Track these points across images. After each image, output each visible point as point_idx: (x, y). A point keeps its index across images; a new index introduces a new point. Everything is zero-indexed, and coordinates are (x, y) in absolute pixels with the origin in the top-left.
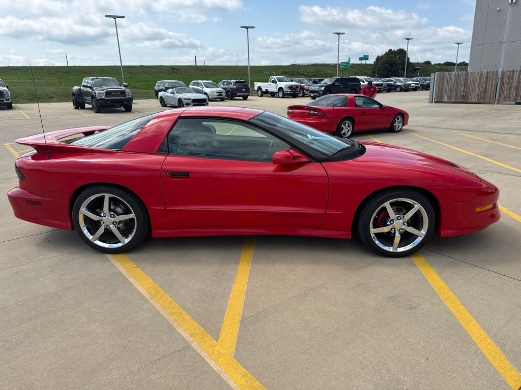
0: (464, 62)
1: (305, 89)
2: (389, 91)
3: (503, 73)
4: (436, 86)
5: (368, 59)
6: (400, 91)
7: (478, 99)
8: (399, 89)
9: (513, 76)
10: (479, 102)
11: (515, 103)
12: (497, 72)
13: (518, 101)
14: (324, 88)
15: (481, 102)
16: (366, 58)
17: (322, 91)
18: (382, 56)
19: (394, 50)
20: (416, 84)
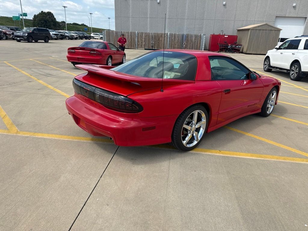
0: (83, 24)
1: (7, 34)
2: (62, 39)
3: (138, 34)
4: (106, 38)
5: (27, 16)
6: (68, 39)
7: (128, 46)
8: (68, 38)
9: (142, 35)
10: (128, 48)
11: (144, 49)
12: (135, 32)
13: (146, 48)
14: (27, 34)
15: (130, 48)
16: (25, 15)
17: (26, 36)
18: (38, 15)
19: (45, 12)
20: (76, 35)
